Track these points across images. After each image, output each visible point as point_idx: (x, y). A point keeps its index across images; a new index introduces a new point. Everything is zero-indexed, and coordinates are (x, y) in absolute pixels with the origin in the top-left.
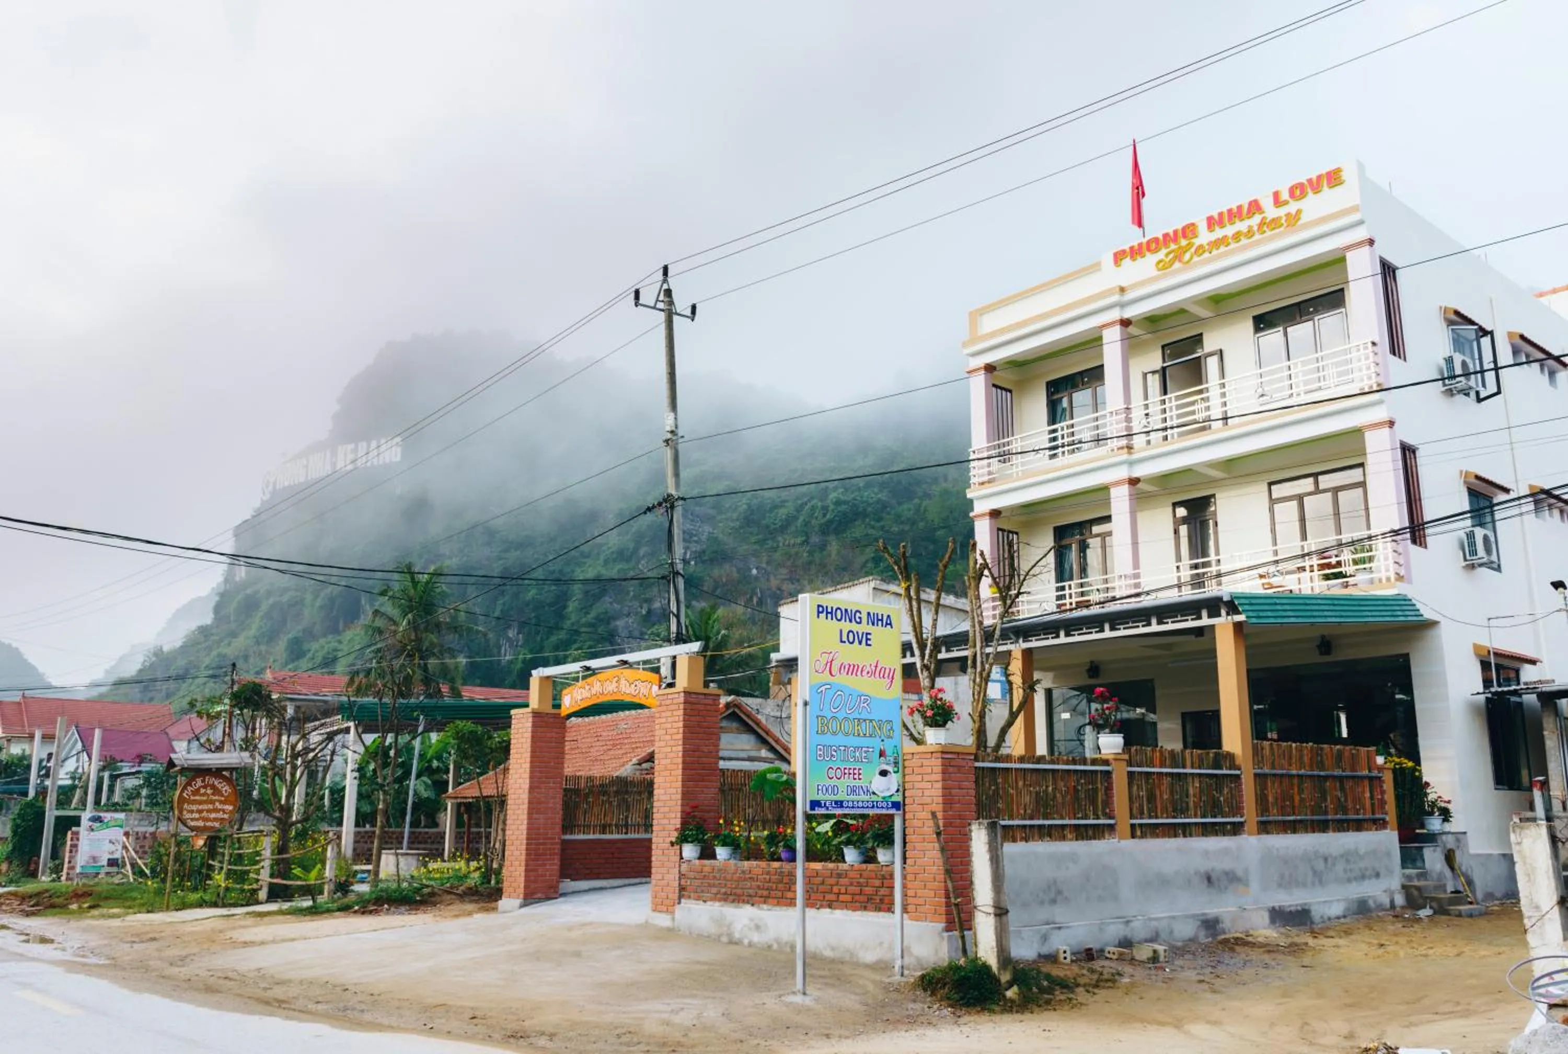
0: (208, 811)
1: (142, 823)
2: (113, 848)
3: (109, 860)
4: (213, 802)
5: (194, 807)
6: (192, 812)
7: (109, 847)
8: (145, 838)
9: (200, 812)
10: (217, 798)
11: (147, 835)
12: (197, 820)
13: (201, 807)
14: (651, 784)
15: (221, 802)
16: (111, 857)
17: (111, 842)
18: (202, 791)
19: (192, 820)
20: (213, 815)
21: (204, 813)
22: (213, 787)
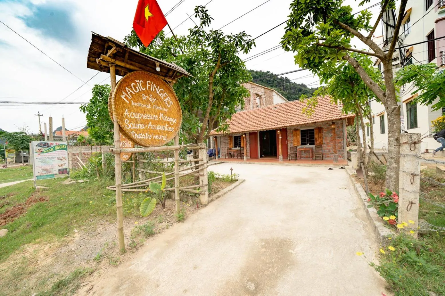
0: (154, 122)
2: (62, 163)
3: (59, 170)
4: (157, 113)
5: (138, 116)
6: (136, 121)
7: (57, 162)
8: (88, 155)
9: (145, 122)
10: (160, 108)
12: (143, 132)
13: (145, 117)
15: (165, 113)
16: (61, 168)
17: (58, 159)
18: (145, 97)
19: (137, 131)
20: (160, 128)
21: (150, 125)
22: (156, 96)
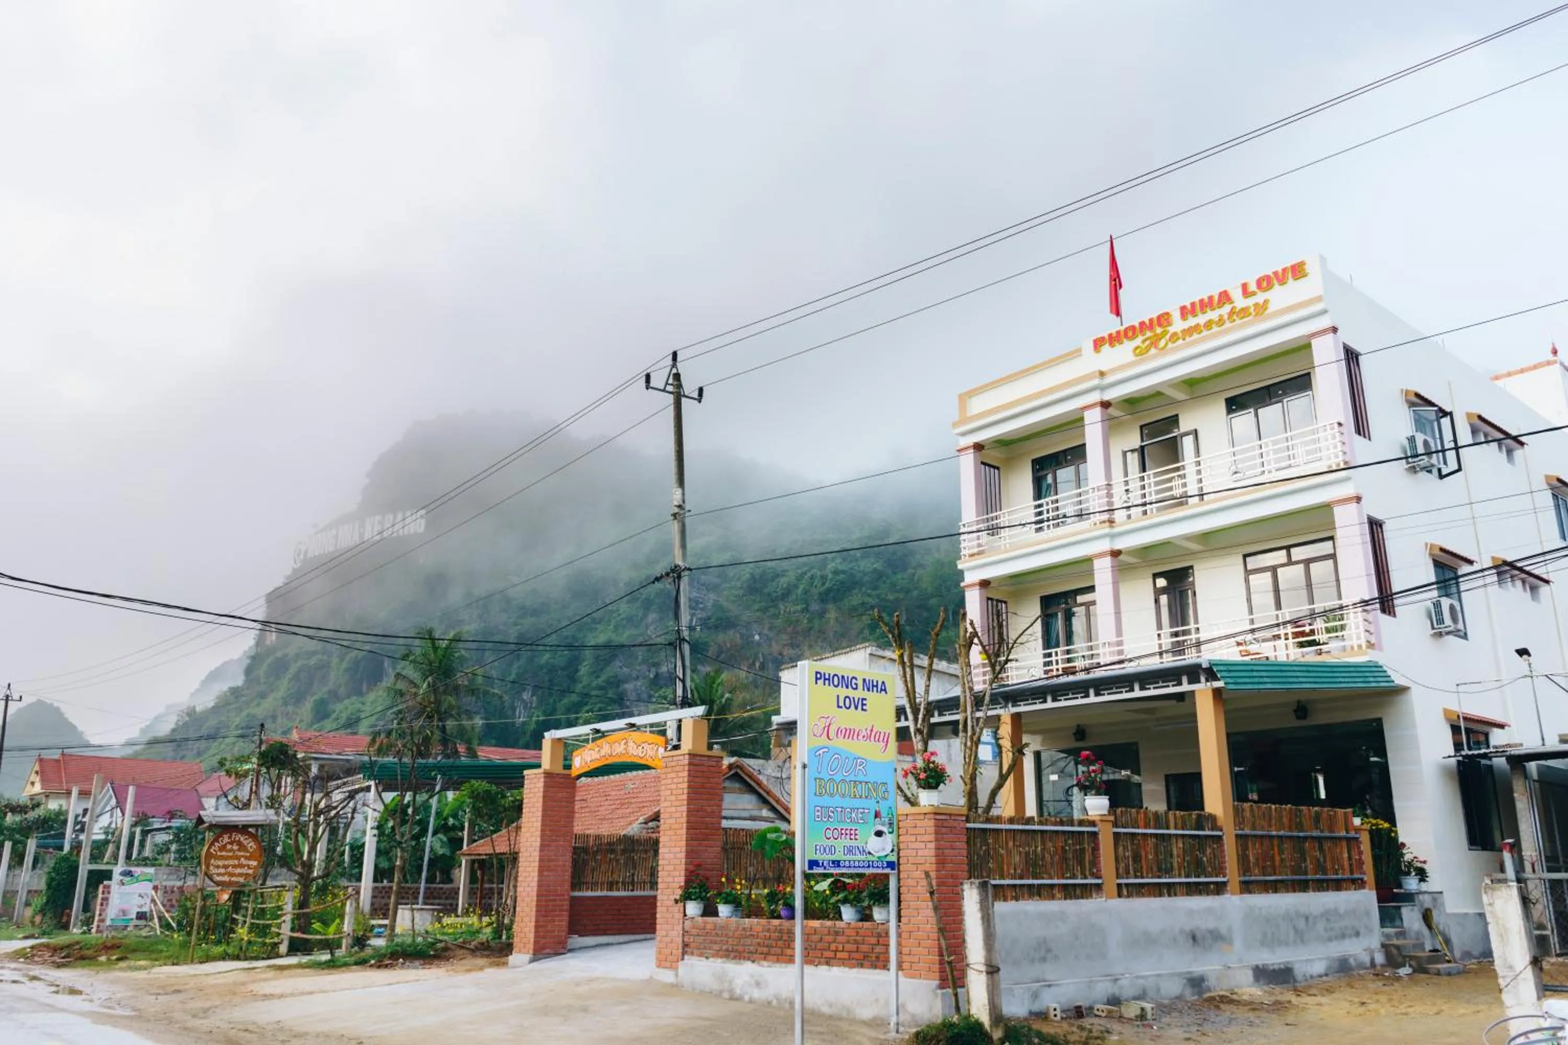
0: (234, 866)
1: (171, 877)
2: (142, 902)
3: (138, 914)
4: (238, 858)
5: (220, 863)
6: (218, 867)
7: (137, 901)
8: (172, 892)
9: (226, 867)
10: (242, 854)
11: (175, 889)
12: (223, 875)
13: (226, 863)
14: (657, 842)
15: (246, 858)
16: (139, 910)
17: (140, 896)
18: (229, 847)
19: (218, 875)
20: (238, 871)
21: (230, 869)
22: (239, 843)
